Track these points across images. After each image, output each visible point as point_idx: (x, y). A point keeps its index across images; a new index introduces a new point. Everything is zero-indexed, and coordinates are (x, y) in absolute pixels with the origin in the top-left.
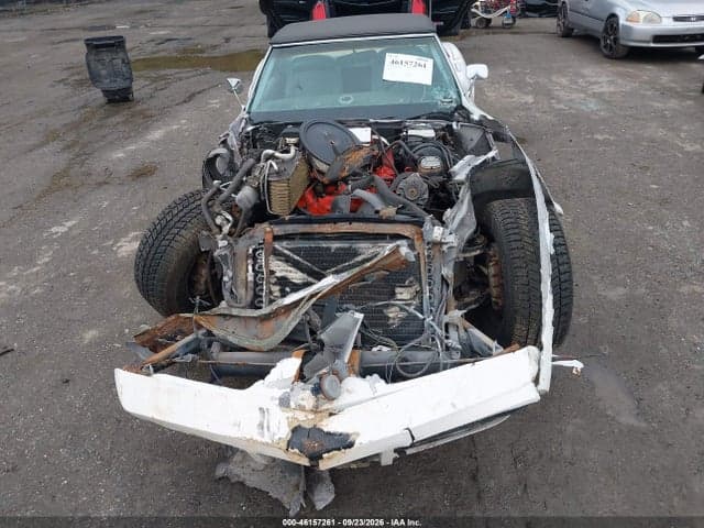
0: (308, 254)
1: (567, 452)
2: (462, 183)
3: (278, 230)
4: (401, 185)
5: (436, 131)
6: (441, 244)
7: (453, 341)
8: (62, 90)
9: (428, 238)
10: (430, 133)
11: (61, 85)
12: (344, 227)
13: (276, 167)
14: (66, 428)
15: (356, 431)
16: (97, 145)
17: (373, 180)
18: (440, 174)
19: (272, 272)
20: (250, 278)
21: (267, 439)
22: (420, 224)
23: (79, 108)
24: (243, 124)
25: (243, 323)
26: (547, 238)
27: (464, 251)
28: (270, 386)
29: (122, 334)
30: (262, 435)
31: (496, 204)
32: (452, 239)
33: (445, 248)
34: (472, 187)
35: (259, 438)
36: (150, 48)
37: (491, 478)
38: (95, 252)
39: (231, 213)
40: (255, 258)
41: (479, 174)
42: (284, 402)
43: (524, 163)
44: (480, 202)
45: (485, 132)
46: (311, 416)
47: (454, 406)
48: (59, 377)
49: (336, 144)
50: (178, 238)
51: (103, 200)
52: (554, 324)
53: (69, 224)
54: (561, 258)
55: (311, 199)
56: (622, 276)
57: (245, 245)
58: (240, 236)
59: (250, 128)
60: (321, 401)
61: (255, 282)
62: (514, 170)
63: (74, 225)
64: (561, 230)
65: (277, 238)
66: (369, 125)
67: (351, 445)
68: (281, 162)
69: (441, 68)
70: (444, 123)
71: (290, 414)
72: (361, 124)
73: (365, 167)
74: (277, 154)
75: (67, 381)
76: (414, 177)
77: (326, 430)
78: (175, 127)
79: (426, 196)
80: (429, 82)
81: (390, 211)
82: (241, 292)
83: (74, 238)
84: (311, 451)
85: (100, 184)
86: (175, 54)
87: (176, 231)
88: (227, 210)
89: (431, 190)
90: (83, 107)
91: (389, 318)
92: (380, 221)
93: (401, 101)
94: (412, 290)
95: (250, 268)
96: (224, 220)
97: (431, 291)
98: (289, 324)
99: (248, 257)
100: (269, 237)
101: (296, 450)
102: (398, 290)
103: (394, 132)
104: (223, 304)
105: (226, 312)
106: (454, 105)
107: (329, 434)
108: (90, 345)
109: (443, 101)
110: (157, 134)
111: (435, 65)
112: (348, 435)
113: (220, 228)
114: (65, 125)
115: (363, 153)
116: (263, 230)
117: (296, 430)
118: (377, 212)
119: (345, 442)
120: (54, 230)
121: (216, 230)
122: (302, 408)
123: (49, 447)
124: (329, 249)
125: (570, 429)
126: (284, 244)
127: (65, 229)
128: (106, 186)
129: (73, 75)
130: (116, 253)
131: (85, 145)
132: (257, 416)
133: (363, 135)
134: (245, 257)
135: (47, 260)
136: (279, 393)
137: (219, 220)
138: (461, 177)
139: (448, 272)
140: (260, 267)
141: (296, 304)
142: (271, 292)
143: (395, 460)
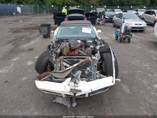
0: (70, 61)
1: (118, 98)
2: (98, 50)
3: (65, 57)
4: (87, 50)
5: (92, 41)
6: (95, 60)
7: (97, 76)
8: (10, 33)
9: (93, 59)
10: (91, 42)
11: (10, 32)
12: (77, 57)
13: (65, 46)
14: (22, 95)
15: (82, 89)
16: (20, 44)
17: (82, 49)
18: (94, 48)
19: (63, 65)
20: (59, 66)
21: (66, 91)
22: (91, 56)
23: (15, 37)
24: (55, 39)
25: (58, 73)
26: (113, 59)
27: (99, 62)
28: (66, 82)
29: (31, 78)
30: (65, 90)
31: (104, 54)
32: (97, 59)
33: (96, 60)
34: (99, 51)
35: (65, 91)
36: (29, 25)
37: (105, 102)
38: (23, 64)
39: (55, 54)
40: (60, 62)
41: (101, 49)
42: (69, 85)
43: (109, 47)
44: (101, 54)
45: (101, 42)
46: (74, 87)
47: (99, 85)
48: (19, 86)
49: (75, 42)
50: (45, 59)
51: (23, 54)
52: (115, 73)
53: (16, 59)
54: (116, 62)
55: (70, 52)
56: (127, 69)
57: (58, 60)
58: (57, 58)
59: (57, 40)
60: (75, 85)
61: (60, 67)
62: (107, 48)
63: (17, 59)
64: (116, 58)
65: (64, 59)
66: (80, 40)
67: (81, 91)
68: (65, 45)
69: (93, 30)
70: (94, 40)
71: (70, 87)
72: (79, 40)
73: (80, 47)
74: (65, 44)
75: (21, 87)
76: (89, 49)
77: (76, 89)
78: (36, 41)
79: (91, 52)
80: (91, 33)
81: (85, 54)
82: (58, 68)
83: (18, 61)
84: (74, 93)
85: (22, 51)
86: (34, 27)
87: (44, 57)
88: (55, 53)
89: (92, 51)
90: (16, 37)
91: (85, 73)
92: (84, 56)
93: (86, 36)
94: (90, 68)
95: (59, 64)
96: (54, 55)
97: (93, 68)
98: (68, 73)
99: (59, 62)
100: (63, 58)
101: (72, 92)
102: (87, 68)
103: (85, 41)
104: (54, 70)
105: (55, 71)
106: (95, 37)
107: (77, 90)
108: (24, 80)
109: (93, 36)
110: (33, 42)
111: (92, 30)
112: (80, 90)
113: (53, 57)
114: (12, 40)
115: (80, 44)
116: (62, 57)
117: (71, 89)
118: (83, 54)
119: (80, 91)
120: (13, 60)
121: (52, 57)
122: (72, 86)
123: (19, 98)
124: (74, 60)
125: (119, 94)
126: (66, 59)
127: (15, 60)
128: (23, 52)
129: (12, 30)
130: (27, 64)
131: (17, 44)
132: (64, 87)
133: (79, 41)
134: (58, 62)
135: (13, 65)
136: (67, 84)
137: (53, 55)
138: (98, 49)
139: (96, 65)
140: (61, 64)
141: (69, 69)
142: (63, 69)
143: (88, 96)
